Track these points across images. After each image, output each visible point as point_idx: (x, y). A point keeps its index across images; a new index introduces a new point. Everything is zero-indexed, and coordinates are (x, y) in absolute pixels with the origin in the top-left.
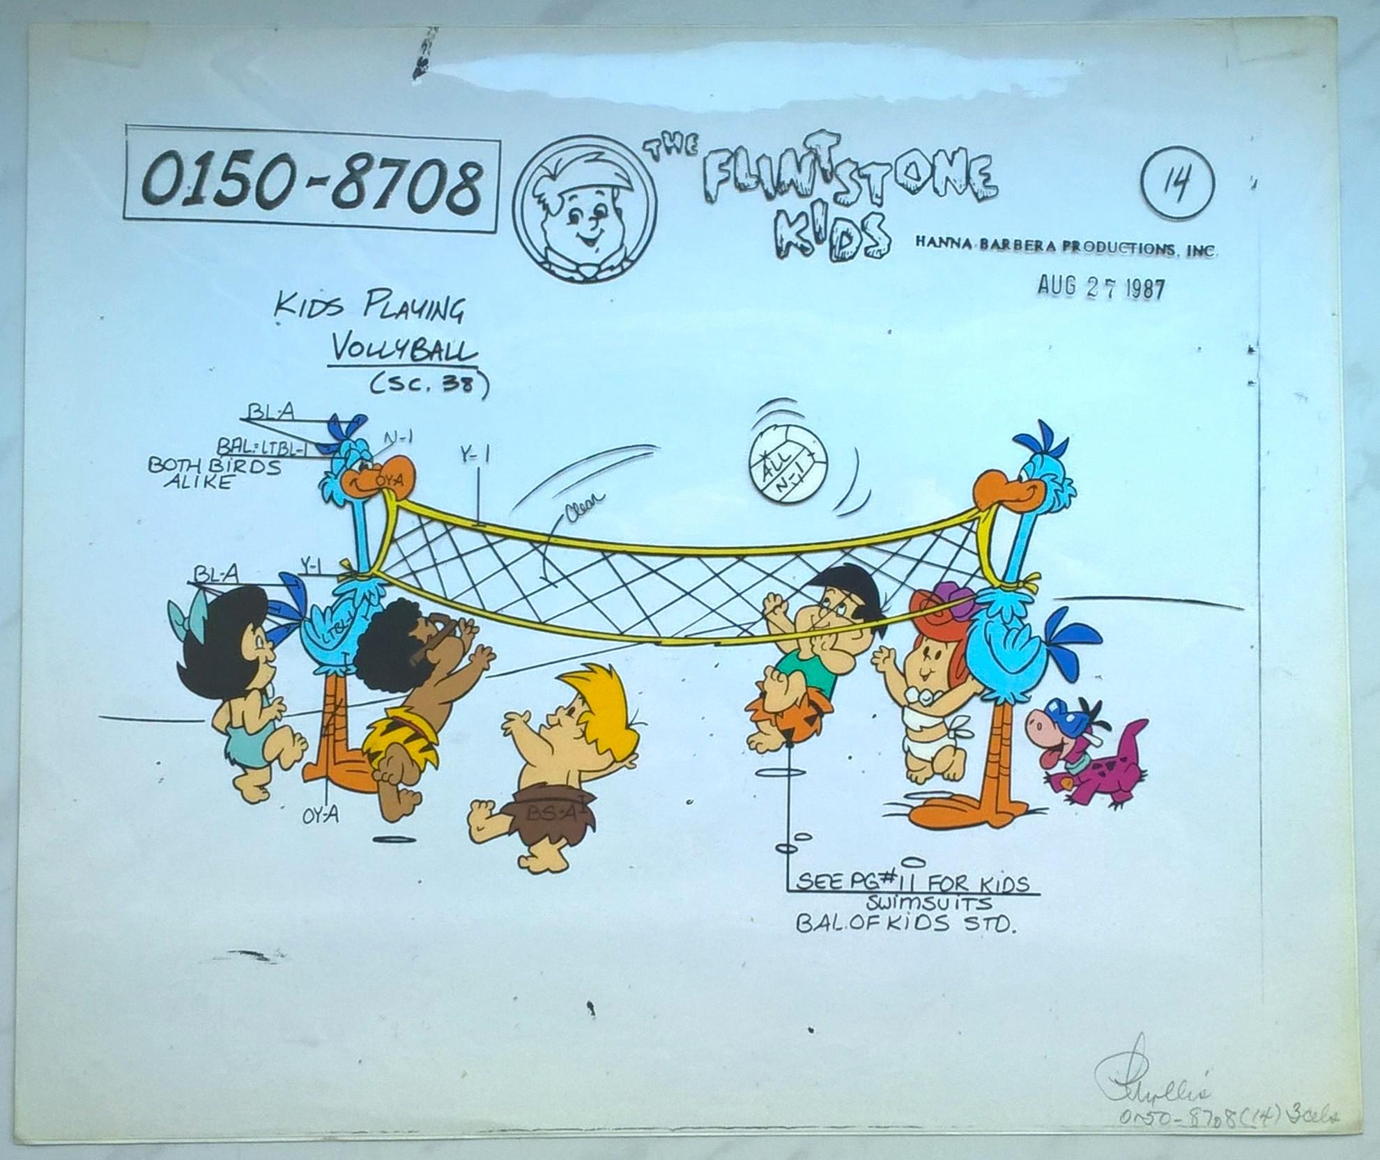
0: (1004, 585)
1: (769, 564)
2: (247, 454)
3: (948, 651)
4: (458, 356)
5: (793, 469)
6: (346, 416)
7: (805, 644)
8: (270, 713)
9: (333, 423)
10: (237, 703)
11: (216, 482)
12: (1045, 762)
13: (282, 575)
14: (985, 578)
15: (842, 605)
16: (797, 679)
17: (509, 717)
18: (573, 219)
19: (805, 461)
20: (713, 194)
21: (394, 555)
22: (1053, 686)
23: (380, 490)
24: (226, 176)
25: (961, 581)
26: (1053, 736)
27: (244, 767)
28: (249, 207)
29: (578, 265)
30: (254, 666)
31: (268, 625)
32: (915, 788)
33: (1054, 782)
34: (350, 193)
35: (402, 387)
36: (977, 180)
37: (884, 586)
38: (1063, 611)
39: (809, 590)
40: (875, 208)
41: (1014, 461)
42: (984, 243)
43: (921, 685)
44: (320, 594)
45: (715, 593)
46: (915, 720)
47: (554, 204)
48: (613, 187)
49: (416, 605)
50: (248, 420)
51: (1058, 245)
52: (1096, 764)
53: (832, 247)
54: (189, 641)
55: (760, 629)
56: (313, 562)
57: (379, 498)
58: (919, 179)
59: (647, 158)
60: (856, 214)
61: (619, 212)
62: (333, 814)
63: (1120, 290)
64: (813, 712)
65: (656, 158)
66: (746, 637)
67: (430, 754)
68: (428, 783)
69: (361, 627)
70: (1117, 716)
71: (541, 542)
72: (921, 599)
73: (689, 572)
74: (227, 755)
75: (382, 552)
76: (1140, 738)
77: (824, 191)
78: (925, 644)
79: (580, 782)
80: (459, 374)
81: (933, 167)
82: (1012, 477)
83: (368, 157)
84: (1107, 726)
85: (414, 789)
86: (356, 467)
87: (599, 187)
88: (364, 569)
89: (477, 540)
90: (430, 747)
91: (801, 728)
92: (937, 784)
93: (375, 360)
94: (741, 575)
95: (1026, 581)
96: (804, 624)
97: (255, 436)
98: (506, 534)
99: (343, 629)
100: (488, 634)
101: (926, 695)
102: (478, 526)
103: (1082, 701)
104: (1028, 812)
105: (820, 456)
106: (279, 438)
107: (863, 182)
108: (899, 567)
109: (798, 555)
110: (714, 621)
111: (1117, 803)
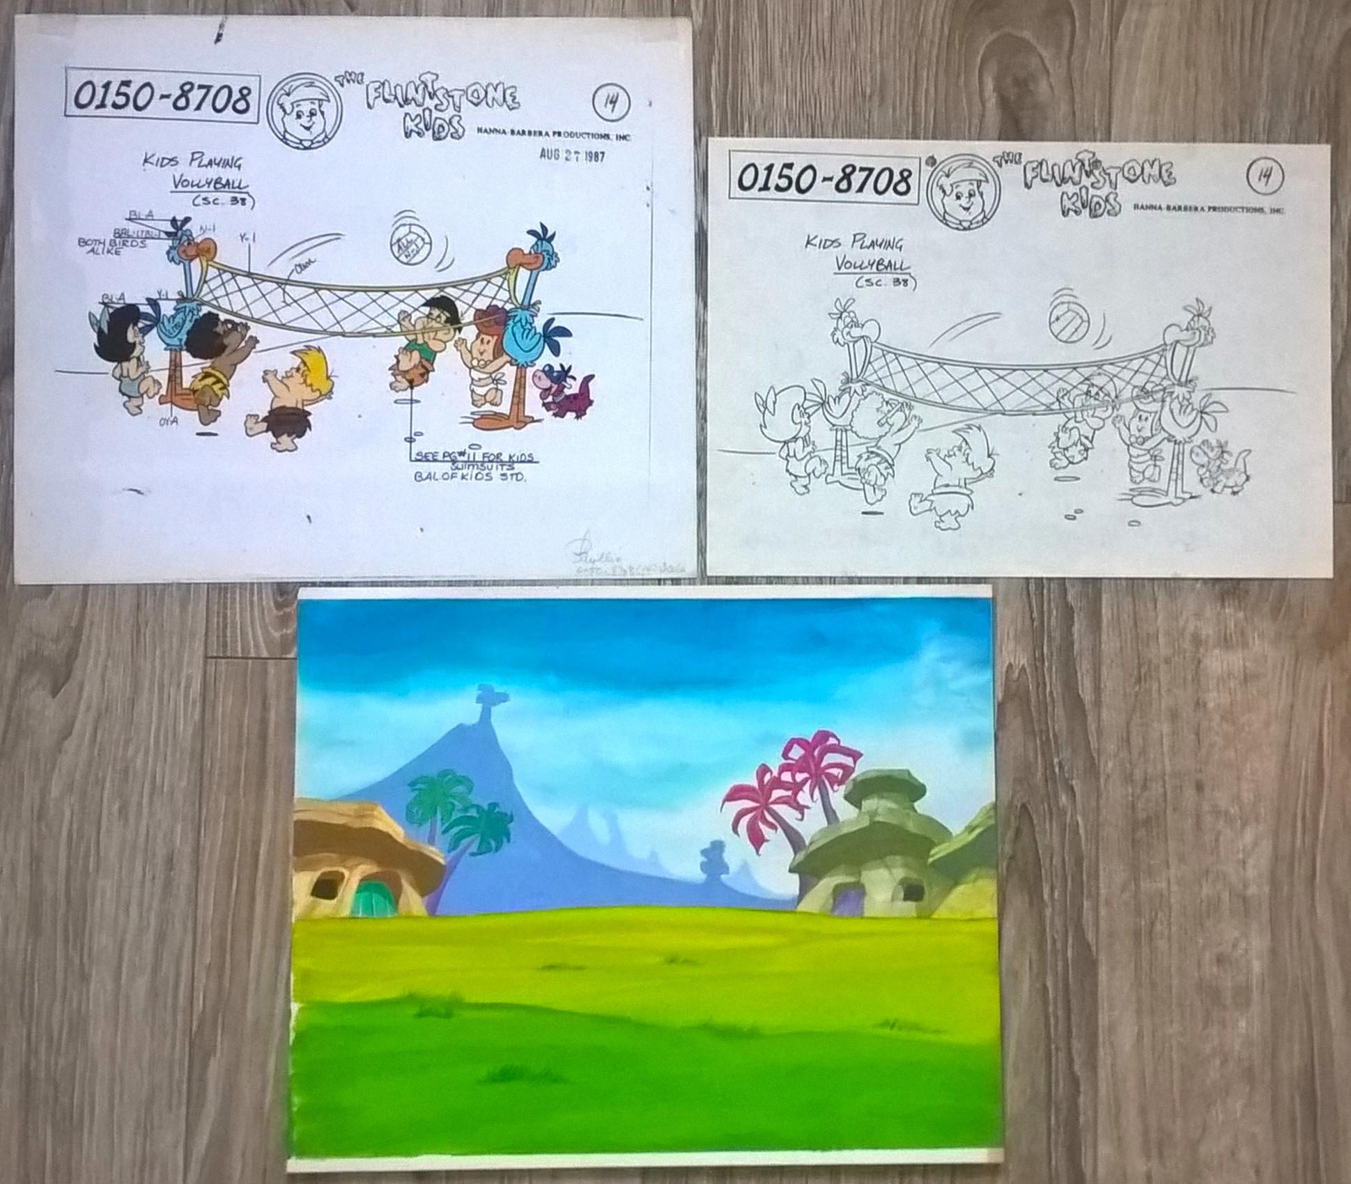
0: (522, 307)
1: (402, 295)
2: (129, 237)
3: (493, 340)
4: (239, 187)
5: (414, 247)
6: (180, 217)
7: (420, 336)
8: (141, 370)
9: (174, 221)
10: (125, 364)
11: (113, 251)
12: (543, 397)
13: (148, 299)
14: (512, 303)
15: (439, 316)
16: (416, 355)
17: (266, 372)
18: (299, 117)
19: (419, 242)
20: (371, 103)
21: (205, 289)
22: (547, 358)
23: (198, 256)
24: (118, 94)
25: (500, 304)
26: (546, 383)
27: (130, 397)
28: (130, 110)
29: (301, 141)
30: (134, 345)
31: (140, 325)
32: (476, 409)
33: (547, 406)
34: (182, 103)
35: (209, 203)
36: (509, 99)
37: (460, 307)
38: (553, 320)
39: (422, 309)
40: (457, 113)
41: (527, 243)
42: (513, 132)
43: (479, 357)
44: (167, 309)
45: (373, 310)
46: (476, 375)
47: (288, 108)
48: (319, 100)
49: (217, 315)
50: (130, 219)
51: (551, 134)
52: (567, 397)
53: (434, 133)
54: (100, 333)
55: (397, 329)
56: (164, 292)
57: (197, 260)
58: (478, 98)
59: (336, 84)
60: (446, 116)
61: (322, 113)
62: (175, 421)
63: (582, 156)
64: (423, 371)
65: (342, 85)
66: (389, 333)
67: (225, 391)
68: (224, 405)
69: (188, 326)
70: (579, 373)
71: (282, 283)
72: (480, 314)
73: (359, 299)
74: (120, 391)
75: (200, 288)
76: (590, 384)
77: (430, 103)
78: (482, 336)
79: (303, 405)
80: (239, 196)
81: (486, 93)
82: (526, 251)
83: (192, 84)
84: (574, 378)
85: (218, 408)
86: (186, 244)
87: (312, 100)
88: (190, 296)
89: (249, 282)
90: (225, 387)
91: (417, 380)
92: (487, 407)
93: (195, 189)
94: (387, 301)
95: (535, 304)
96: (419, 326)
97: (133, 228)
98: (264, 279)
99: (179, 327)
100: (254, 330)
101: (482, 363)
102: (249, 275)
103: (562, 366)
104: (534, 421)
105: (427, 240)
106: (146, 229)
107: (450, 99)
108: (469, 297)
109: (416, 291)
110: (373, 325)
111: (578, 417)
